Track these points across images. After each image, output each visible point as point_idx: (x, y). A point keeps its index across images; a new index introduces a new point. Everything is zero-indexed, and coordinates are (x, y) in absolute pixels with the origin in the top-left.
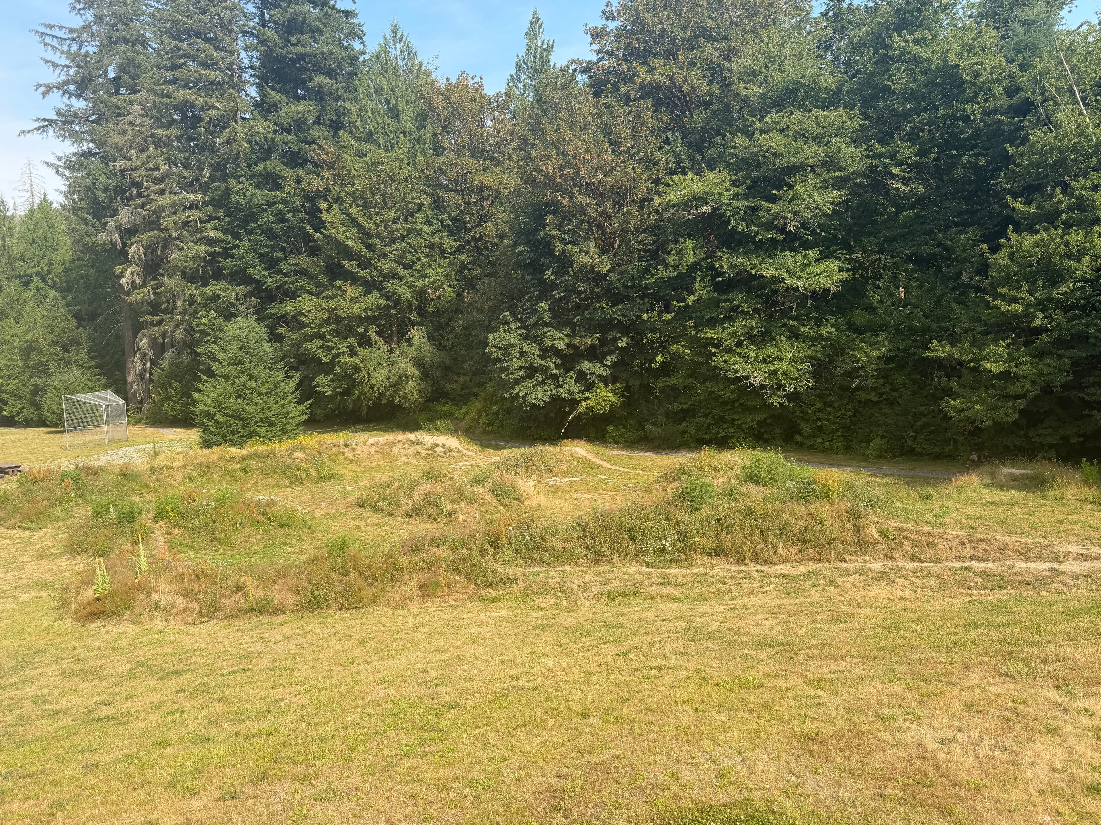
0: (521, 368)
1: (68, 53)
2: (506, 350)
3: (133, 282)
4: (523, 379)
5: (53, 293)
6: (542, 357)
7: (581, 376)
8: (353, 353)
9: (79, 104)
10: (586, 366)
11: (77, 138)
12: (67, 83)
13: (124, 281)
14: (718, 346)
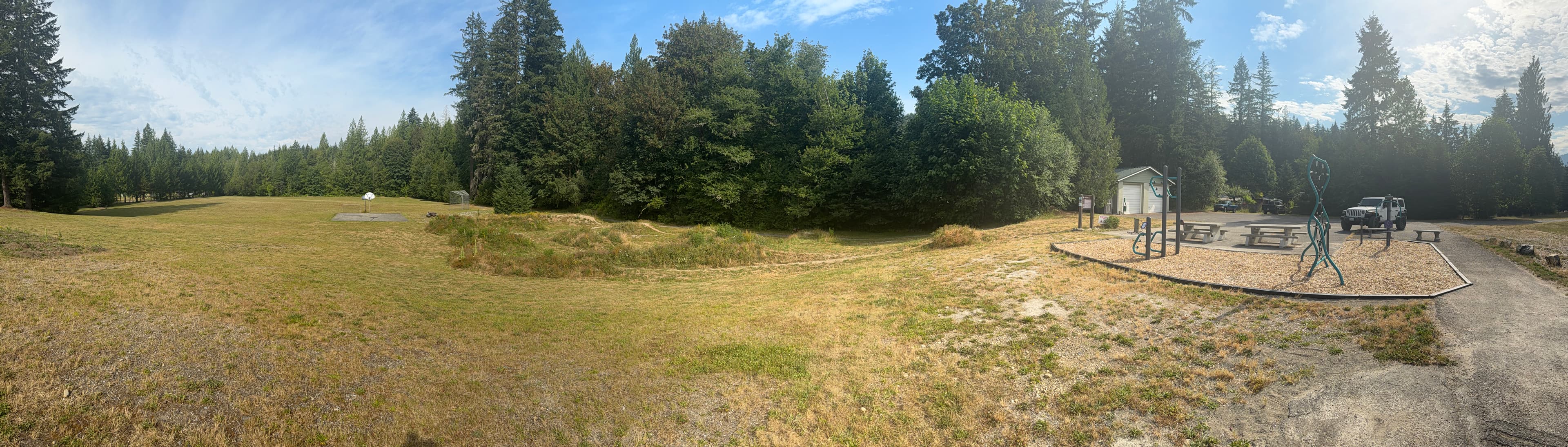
0: (623, 188)
1: (461, 63)
2: (617, 180)
3: (476, 151)
4: (623, 193)
5: (450, 155)
6: (632, 184)
7: (648, 192)
8: (553, 180)
9: (463, 82)
10: (650, 188)
11: (462, 95)
12: (460, 74)
13: (473, 150)
14: (705, 183)
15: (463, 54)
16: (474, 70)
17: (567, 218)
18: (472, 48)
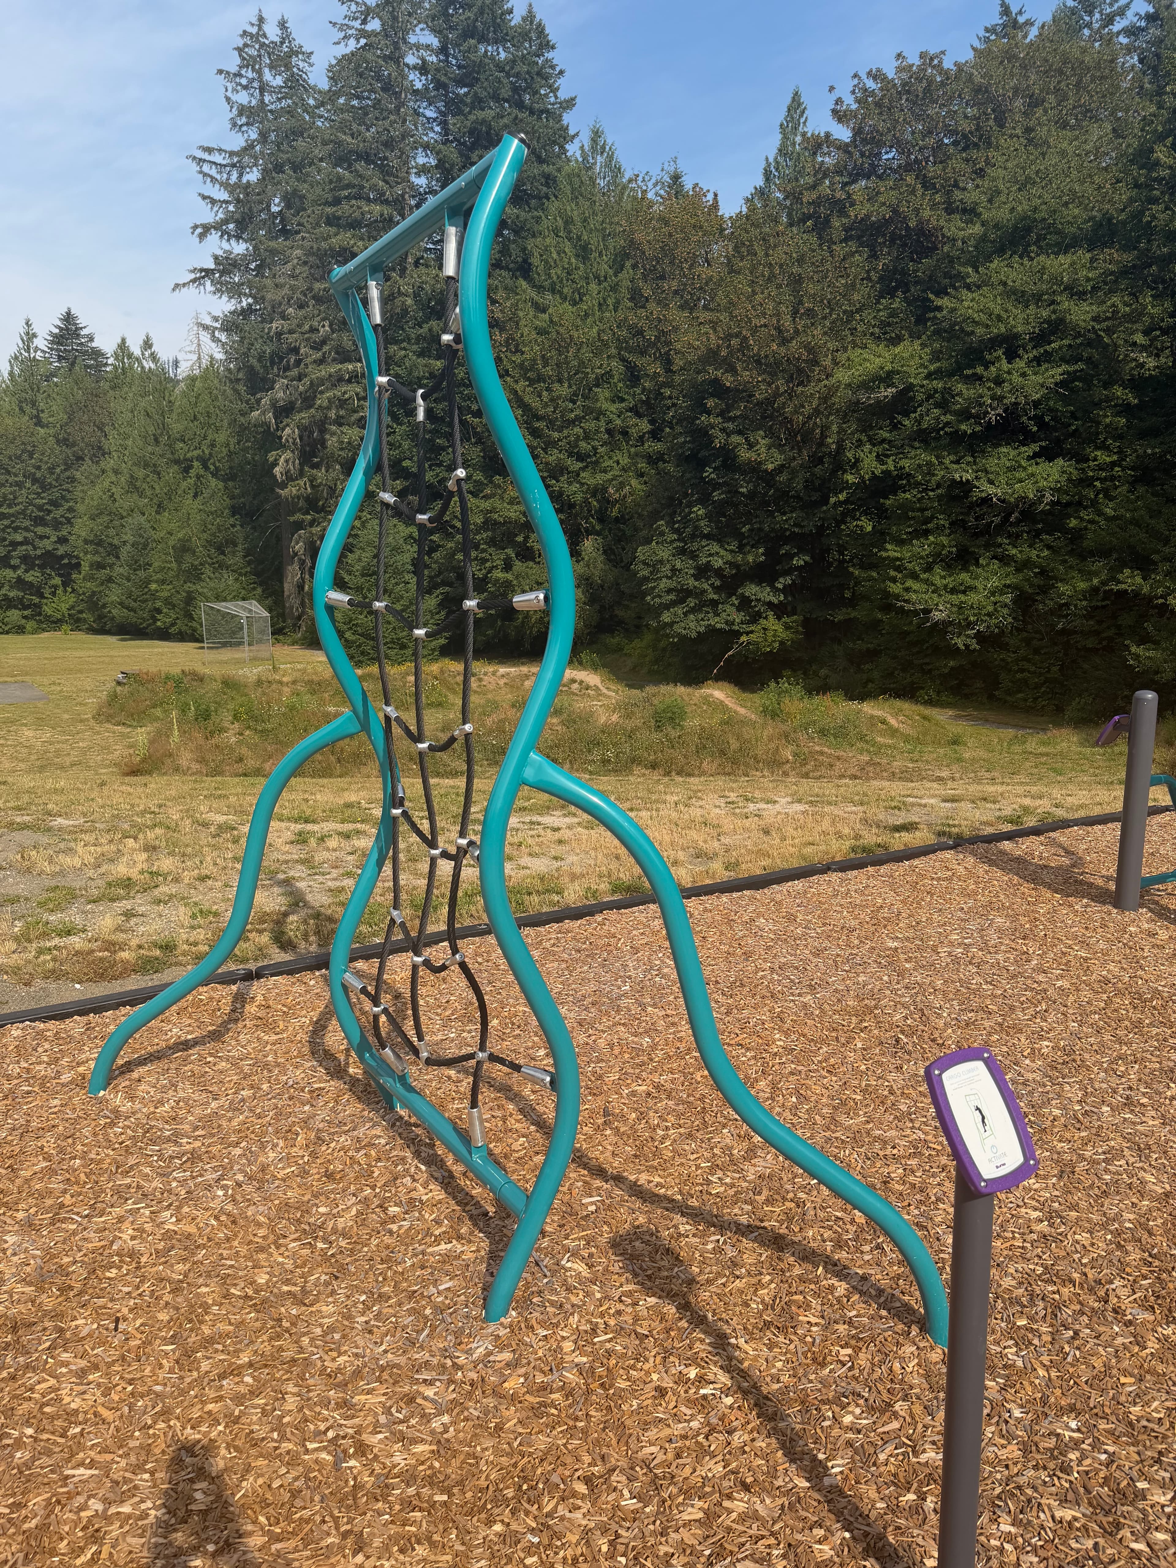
0: (669, 591)
1: (225, 185)
2: (655, 566)
3: (288, 472)
4: (674, 604)
5: (213, 482)
6: (696, 577)
7: (745, 604)
8: (508, 566)
9: (239, 248)
10: (751, 590)
11: (234, 291)
12: (225, 222)
13: (277, 470)
14: (898, 569)
15: (232, 154)
16: (275, 209)
17: (527, 677)
18: (264, 136)
